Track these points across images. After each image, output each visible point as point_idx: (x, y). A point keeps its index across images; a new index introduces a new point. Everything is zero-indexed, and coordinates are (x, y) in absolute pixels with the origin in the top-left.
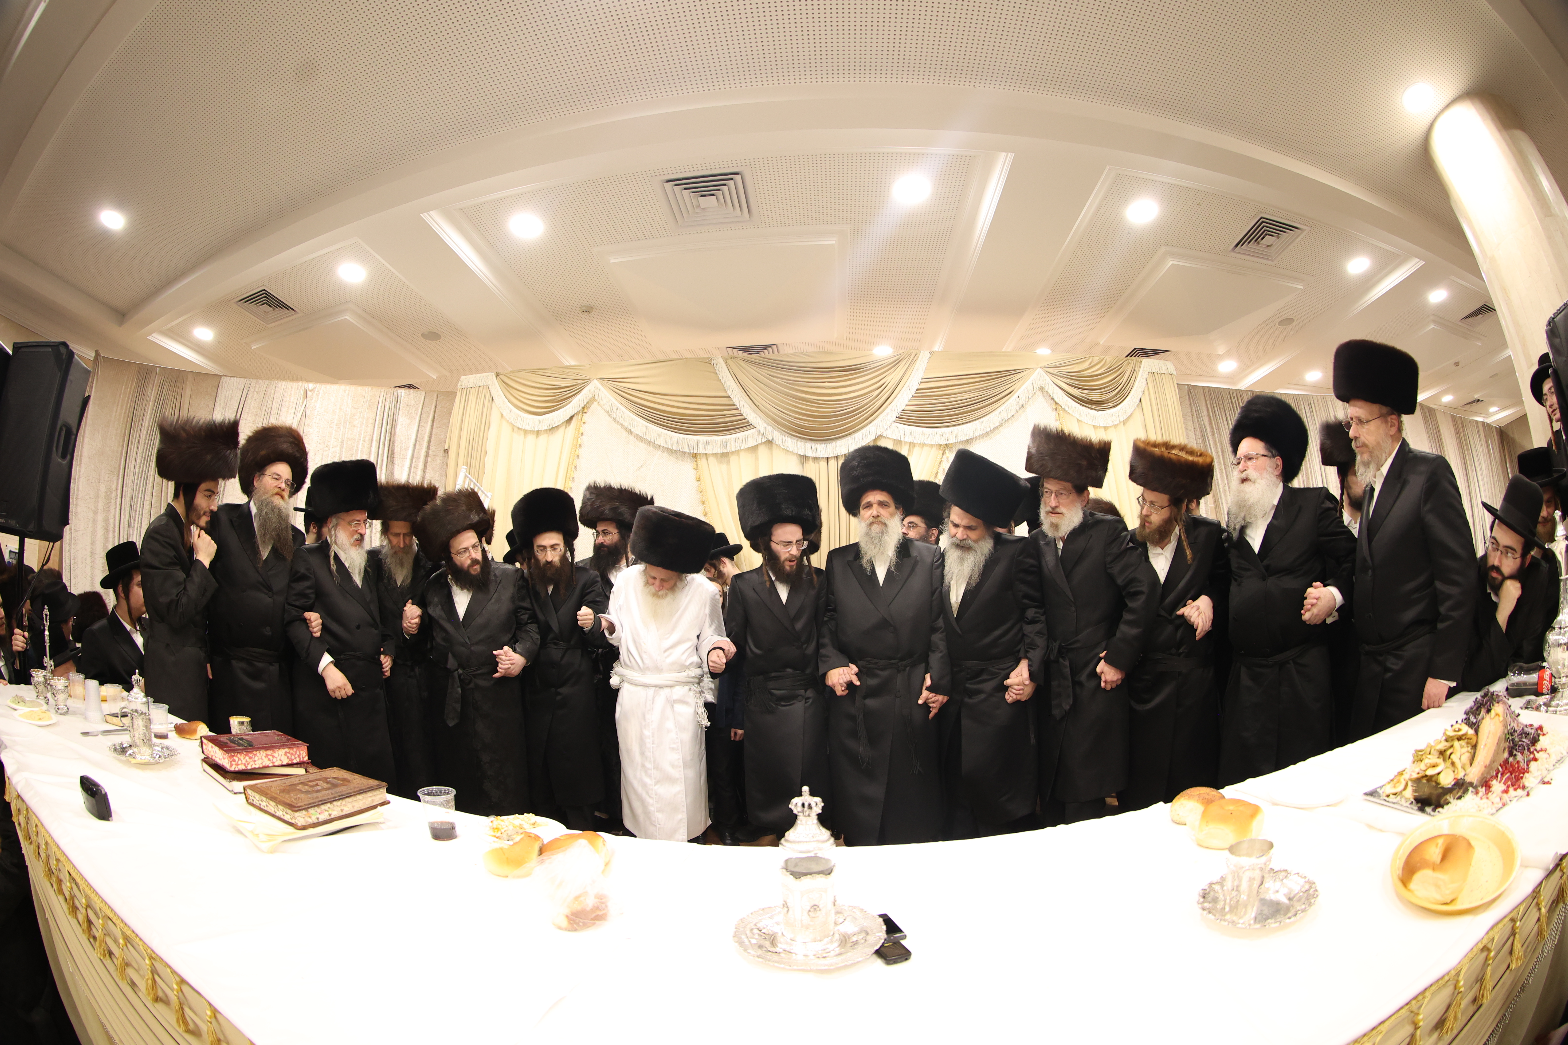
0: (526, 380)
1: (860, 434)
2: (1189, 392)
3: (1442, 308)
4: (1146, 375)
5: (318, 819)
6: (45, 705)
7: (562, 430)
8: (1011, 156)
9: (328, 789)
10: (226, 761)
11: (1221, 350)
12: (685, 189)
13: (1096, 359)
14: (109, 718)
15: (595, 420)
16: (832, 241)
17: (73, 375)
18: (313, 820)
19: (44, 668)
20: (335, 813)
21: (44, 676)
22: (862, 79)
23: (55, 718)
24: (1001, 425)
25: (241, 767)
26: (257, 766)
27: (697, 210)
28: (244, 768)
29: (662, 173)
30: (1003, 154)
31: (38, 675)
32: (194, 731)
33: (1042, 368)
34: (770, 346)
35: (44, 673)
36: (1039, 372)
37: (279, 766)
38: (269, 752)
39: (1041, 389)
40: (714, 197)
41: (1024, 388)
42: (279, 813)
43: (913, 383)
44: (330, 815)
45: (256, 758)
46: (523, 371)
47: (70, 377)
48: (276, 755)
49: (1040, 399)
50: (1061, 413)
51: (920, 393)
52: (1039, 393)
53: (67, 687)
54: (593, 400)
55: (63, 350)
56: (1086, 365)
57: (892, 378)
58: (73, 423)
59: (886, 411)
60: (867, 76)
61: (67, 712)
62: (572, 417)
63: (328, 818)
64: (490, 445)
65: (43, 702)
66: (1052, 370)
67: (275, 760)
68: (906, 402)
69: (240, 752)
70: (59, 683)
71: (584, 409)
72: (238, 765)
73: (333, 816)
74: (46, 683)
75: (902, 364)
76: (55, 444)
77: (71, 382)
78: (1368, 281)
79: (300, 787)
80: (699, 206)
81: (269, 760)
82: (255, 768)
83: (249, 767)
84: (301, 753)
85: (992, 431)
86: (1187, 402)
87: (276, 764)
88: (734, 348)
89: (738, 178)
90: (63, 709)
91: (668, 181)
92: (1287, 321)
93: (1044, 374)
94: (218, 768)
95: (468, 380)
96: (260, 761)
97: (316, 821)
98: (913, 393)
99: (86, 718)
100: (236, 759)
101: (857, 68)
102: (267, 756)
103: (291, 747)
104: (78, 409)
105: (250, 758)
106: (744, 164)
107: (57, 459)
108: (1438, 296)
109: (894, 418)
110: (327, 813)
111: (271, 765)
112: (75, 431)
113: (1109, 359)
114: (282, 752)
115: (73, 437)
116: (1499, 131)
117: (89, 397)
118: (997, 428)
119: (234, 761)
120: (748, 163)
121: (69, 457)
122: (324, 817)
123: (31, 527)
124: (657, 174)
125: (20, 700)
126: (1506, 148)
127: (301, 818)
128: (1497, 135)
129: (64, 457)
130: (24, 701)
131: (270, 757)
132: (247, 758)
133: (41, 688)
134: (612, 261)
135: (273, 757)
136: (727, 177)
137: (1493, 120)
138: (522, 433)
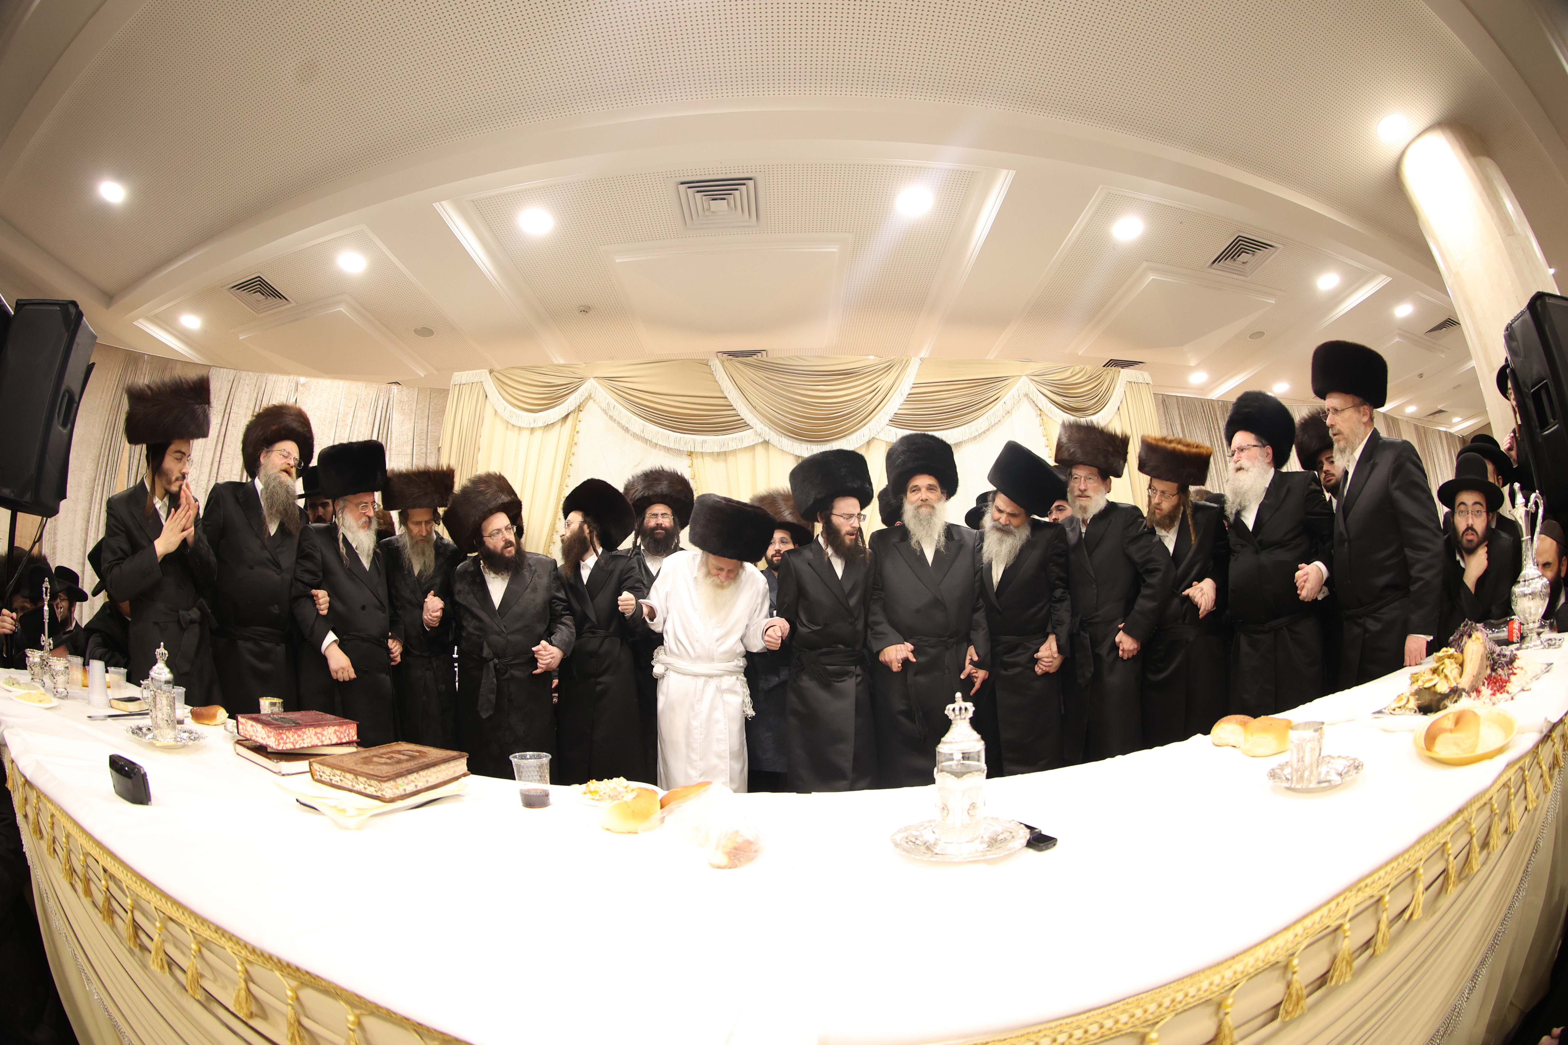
0: (521, 377)
1: (854, 436)
2: (1164, 401)
3: (1407, 321)
4: (1123, 385)
5: (405, 790)
6: (42, 688)
7: (558, 427)
8: (1012, 173)
9: (407, 761)
10: (273, 739)
11: (1193, 363)
12: (698, 192)
13: (1077, 369)
14: (115, 703)
15: (591, 417)
16: (834, 249)
17: (80, 338)
18: (400, 792)
19: (41, 648)
20: (421, 785)
21: (41, 657)
22: (884, 95)
23: (55, 702)
24: (988, 430)
25: (289, 746)
26: (305, 745)
27: (707, 213)
28: (292, 747)
29: (677, 175)
30: (1005, 172)
31: (34, 656)
32: (214, 716)
33: (1027, 375)
34: (759, 352)
35: (40, 653)
36: (1024, 380)
37: (328, 745)
38: (319, 730)
39: (1026, 395)
40: (725, 201)
41: (1010, 395)
42: (360, 787)
43: (904, 388)
44: (416, 786)
45: (305, 737)
46: (518, 368)
47: (77, 340)
48: (325, 733)
49: (1026, 405)
50: (1045, 418)
51: (911, 398)
52: (1025, 399)
53: (67, 668)
54: (589, 397)
55: (72, 310)
56: (1068, 374)
57: (885, 382)
58: (76, 390)
59: (879, 415)
60: (889, 91)
61: (66, 697)
62: (567, 416)
63: (415, 789)
64: (483, 442)
65: (39, 685)
66: (1037, 378)
67: (324, 739)
68: (899, 406)
69: (289, 729)
70: (58, 663)
71: (579, 408)
72: (285, 743)
73: (419, 788)
74: (44, 664)
75: (895, 369)
76: (57, 411)
77: (78, 345)
78: (1336, 297)
79: (375, 759)
80: (709, 209)
81: (318, 738)
82: (303, 748)
83: (297, 746)
84: (350, 732)
85: (980, 435)
86: (1162, 410)
87: (325, 743)
88: (725, 353)
89: (751, 183)
90: (62, 693)
91: (682, 183)
92: (1259, 334)
93: (1029, 382)
94: (261, 749)
95: (460, 377)
96: (309, 740)
97: (403, 793)
98: (905, 397)
99: (89, 703)
100: (285, 737)
101: (881, 84)
102: (316, 734)
103: (341, 725)
104: (82, 376)
105: (299, 736)
106: (758, 170)
107: (58, 427)
108: (1403, 310)
109: (887, 421)
110: (413, 785)
111: (320, 744)
112: (77, 399)
113: (1089, 368)
114: (331, 729)
115: (76, 405)
116: (1467, 158)
117: (93, 364)
118: (984, 432)
119: (282, 738)
120: (762, 170)
121: (69, 426)
122: (410, 788)
123: (28, 497)
124: (673, 175)
125: (14, 682)
126: (1473, 174)
127: (389, 789)
128: (1465, 161)
129: (64, 425)
130: (18, 683)
131: (320, 735)
132: (296, 736)
133: (37, 670)
134: (617, 261)
135: (323, 735)
136: (739, 182)
137: (1462, 148)
138: (516, 430)
